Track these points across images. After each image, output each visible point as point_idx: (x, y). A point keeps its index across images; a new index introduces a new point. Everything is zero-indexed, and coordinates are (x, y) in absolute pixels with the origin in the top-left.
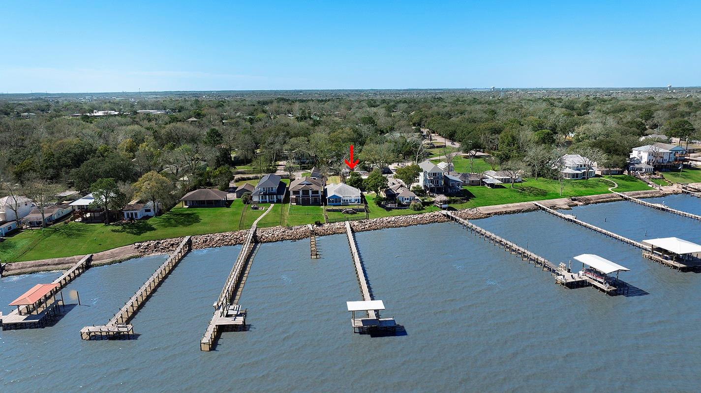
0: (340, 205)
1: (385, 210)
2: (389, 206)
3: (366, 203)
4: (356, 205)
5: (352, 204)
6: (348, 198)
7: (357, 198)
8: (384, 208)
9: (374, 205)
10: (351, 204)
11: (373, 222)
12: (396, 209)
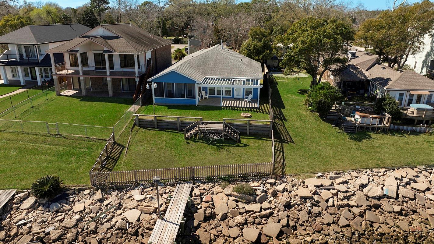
0: (193, 107)
1: (346, 137)
2: (357, 118)
3: (278, 103)
4: (244, 109)
5: (233, 104)
6: (224, 86)
7: (253, 87)
8: (338, 125)
9: (306, 113)
10: (227, 103)
11: (304, 199)
12: (384, 131)
